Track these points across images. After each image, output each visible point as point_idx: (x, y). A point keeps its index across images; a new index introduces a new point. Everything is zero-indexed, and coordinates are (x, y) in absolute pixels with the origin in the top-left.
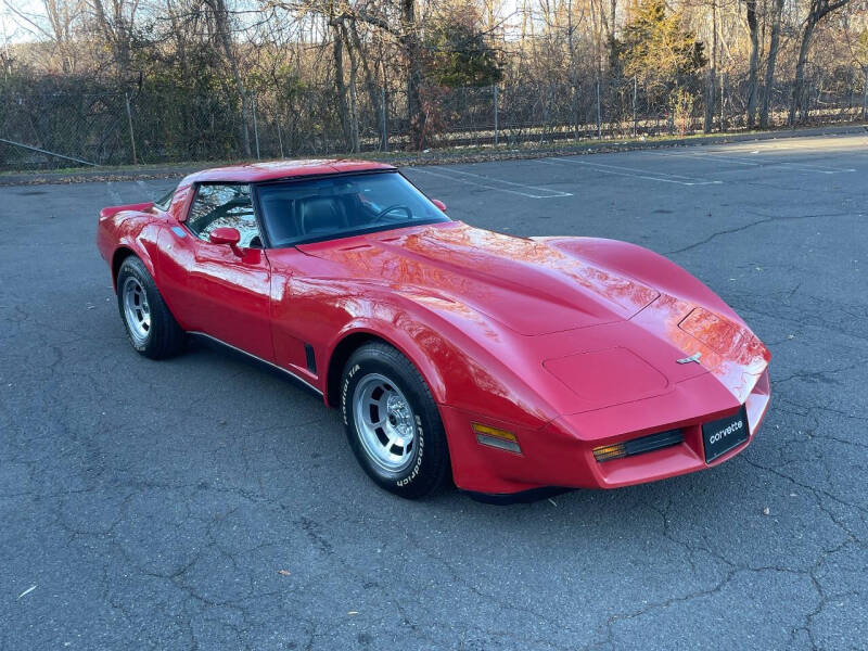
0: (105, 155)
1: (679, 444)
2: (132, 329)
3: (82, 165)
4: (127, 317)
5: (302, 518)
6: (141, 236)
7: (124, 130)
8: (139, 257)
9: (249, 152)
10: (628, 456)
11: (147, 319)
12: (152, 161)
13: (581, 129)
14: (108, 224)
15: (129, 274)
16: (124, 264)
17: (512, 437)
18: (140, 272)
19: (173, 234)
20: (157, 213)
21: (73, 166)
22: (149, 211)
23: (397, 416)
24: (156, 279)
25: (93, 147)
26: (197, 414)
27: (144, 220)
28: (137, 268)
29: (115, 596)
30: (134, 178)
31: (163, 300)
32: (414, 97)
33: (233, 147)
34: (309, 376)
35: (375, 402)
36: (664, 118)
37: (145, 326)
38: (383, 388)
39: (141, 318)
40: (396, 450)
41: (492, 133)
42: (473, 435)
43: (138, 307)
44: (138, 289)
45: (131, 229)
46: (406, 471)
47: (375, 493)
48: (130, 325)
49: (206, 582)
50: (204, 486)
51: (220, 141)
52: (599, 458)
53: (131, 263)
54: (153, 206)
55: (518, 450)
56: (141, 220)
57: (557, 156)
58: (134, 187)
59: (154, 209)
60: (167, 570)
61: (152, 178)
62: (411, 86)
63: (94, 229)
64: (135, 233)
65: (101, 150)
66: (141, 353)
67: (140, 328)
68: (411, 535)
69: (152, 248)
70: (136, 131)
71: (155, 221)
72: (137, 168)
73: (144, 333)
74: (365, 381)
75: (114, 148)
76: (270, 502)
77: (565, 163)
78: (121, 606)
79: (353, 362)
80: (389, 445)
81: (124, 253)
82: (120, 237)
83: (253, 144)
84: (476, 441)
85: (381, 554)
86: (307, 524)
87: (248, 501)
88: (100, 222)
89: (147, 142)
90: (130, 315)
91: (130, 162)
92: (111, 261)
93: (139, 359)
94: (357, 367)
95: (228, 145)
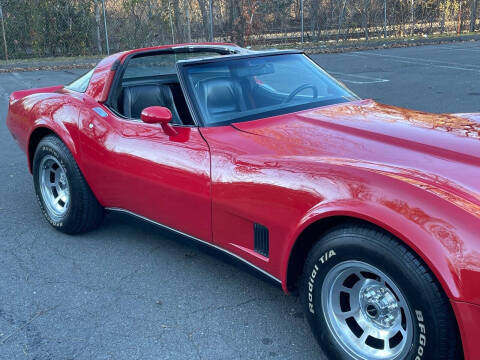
2: (48, 206)
4: (43, 194)
9: (101, 49)
11: (64, 196)
12: (20, 57)
13: (372, 29)
14: (18, 108)
15: (47, 153)
16: (41, 143)
18: (60, 151)
23: (378, 307)
24: (78, 157)
27: (60, 101)
30: (10, 71)
32: (235, 3)
33: (88, 45)
34: (257, 257)
35: (346, 290)
36: (435, 21)
37: (61, 203)
38: (359, 275)
39: (56, 195)
41: (299, 34)
43: (53, 185)
44: (56, 167)
45: (43, 111)
48: (47, 202)
51: (76, 41)
53: (48, 143)
58: (11, 78)
61: (25, 70)
66: (58, 229)
67: (58, 203)
70: (7, 33)
72: (10, 62)
73: (61, 209)
74: (341, 268)
77: (368, 56)
79: (328, 247)
83: (103, 43)
88: (11, 106)
89: (16, 42)
90: (46, 192)
91: (3, 58)
93: (56, 235)
94: (332, 253)
95: (83, 44)
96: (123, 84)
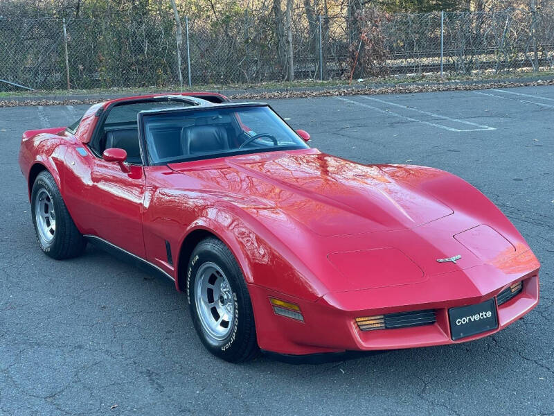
0: (40, 78)
1: (433, 323)
2: (41, 233)
3: (17, 89)
5: (148, 370)
6: (53, 155)
7: (61, 54)
8: (48, 171)
10: (387, 328)
11: (53, 225)
12: (85, 86)
14: (29, 144)
15: (41, 186)
16: (38, 177)
17: (297, 308)
18: (50, 185)
19: (77, 153)
20: (66, 136)
21: (8, 89)
22: (62, 134)
23: (225, 297)
24: (62, 191)
25: (30, 70)
26: (84, 301)
27: (57, 141)
28: (47, 181)
29: (5, 405)
30: (65, 103)
31: (66, 208)
32: (354, 23)
33: (165, 72)
34: (168, 268)
35: (211, 287)
37: (52, 231)
38: (216, 275)
39: (48, 224)
40: (224, 324)
42: (271, 307)
43: (47, 215)
44: (48, 199)
45: (46, 148)
46: (227, 339)
47: (208, 358)
48: (39, 229)
49: (69, 402)
50: (80, 347)
51: (152, 67)
52: (362, 328)
53: (43, 177)
54: (66, 130)
55: (301, 318)
56: (54, 141)
57: (501, 87)
58: (63, 113)
59: (66, 133)
60: (43, 394)
62: (352, 12)
63: (18, 149)
64: (49, 152)
65: (36, 74)
66: (47, 253)
67: (47, 233)
68: (224, 385)
69: (60, 164)
70: (70, 56)
71: (65, 143)
72: (69, 93)
73: (50, 236)
74: (202, 269)
75: (49, 71)
76: (126, 359)
77: (507, 96)
78: (8, 411)
79: (195, 253)
80: (220, 320)
81: (38, 168)
82: (37, 155)
83: (185, 70)
84: (272, 311)
85: (199, 394)
86: (149, 373)
87: (109, 358)
88: (23, 143)
89: (81, 67)
90: (40, 220)
91: (62, 85)
92: (28, 175)
93: (45, 259)
94: (197, 257)
95: (160, 72)
96: (105, 128)
